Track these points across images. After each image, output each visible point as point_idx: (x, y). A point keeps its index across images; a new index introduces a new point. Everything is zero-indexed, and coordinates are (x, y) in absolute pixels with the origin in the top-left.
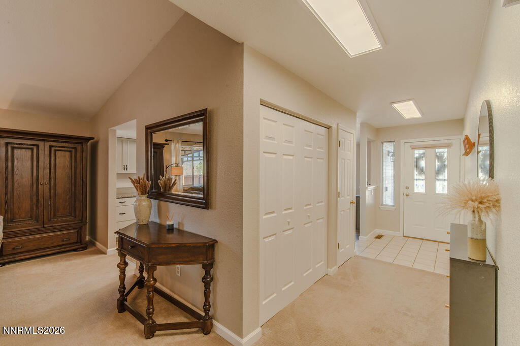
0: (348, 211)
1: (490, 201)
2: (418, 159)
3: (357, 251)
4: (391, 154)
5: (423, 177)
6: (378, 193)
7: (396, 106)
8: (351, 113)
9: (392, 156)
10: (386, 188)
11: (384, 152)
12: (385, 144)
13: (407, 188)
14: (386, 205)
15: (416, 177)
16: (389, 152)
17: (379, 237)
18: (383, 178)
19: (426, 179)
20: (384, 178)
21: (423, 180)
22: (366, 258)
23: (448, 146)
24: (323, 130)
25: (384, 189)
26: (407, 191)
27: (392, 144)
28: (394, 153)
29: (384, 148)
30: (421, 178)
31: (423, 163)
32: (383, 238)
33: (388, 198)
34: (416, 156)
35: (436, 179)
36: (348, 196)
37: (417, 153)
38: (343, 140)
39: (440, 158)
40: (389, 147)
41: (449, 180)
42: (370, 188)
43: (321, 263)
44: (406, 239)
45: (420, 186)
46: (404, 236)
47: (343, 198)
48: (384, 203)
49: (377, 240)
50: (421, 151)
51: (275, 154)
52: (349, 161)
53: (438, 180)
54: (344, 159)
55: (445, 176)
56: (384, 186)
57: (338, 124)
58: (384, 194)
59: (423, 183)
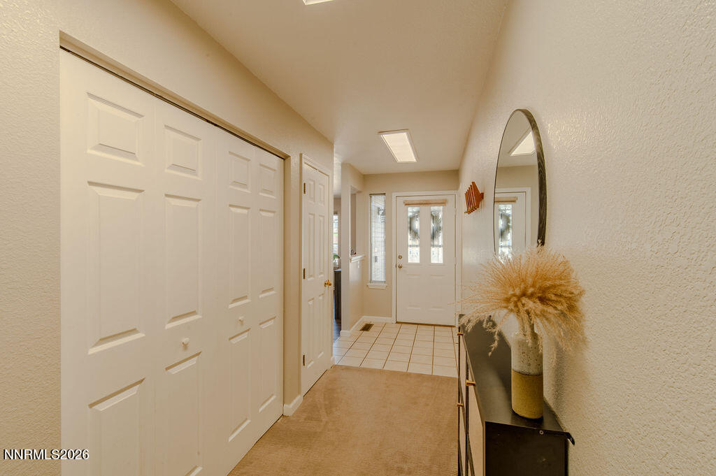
0: (321, 298)
1: (561, 296)
2: (411, 219)
3: (336, 359)
4: (381, 212)
5: (417, 242)
6: (366, 265)
7: (386, 137)
8: (325, 141)
9: (383, 214)
10: (376, 257)
11: (373, 208)
12: (373, 197)
13: (400, 257)
14: (375, 282)
15: (410, 242)
16: (379, 209)
17: (367, 328)
18: (371, 244)
19: (420, 246)
20: (373, 243)
21: (417, 246)
22: (347, 368)
23: (443, 203)
24: (275, 161)
25: (373, 259)
26: (400, 262)
27: (382, 198)
28: (384, 210)
29: (373, 204)
30: (414, 243)
31: (417, 225)
32: (372, 329)
33: (378, 272)
34: (410, 214)
35: (431, 245)
36: (321, 273)
37: (411, 211)
38: (312, 183)
39: (434, 218)
40: (378, 202)
41: (444, 246)
42: (356, 259)
43: (272, 399)
44: (399, 325)
45: (414, 255)
46: (397, 322)
47: (312, 278)
48: (373, 279)
49: (365, 332)
50: (415, 209)
51: (140, 191)
52: (321, 218)
53: (433, 246)
54: (314, 215)
55: (440, 240)
56: (373, 255)
57: (301, 155)
58: (373, 266)
59: (418, 249)
